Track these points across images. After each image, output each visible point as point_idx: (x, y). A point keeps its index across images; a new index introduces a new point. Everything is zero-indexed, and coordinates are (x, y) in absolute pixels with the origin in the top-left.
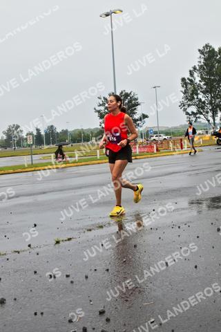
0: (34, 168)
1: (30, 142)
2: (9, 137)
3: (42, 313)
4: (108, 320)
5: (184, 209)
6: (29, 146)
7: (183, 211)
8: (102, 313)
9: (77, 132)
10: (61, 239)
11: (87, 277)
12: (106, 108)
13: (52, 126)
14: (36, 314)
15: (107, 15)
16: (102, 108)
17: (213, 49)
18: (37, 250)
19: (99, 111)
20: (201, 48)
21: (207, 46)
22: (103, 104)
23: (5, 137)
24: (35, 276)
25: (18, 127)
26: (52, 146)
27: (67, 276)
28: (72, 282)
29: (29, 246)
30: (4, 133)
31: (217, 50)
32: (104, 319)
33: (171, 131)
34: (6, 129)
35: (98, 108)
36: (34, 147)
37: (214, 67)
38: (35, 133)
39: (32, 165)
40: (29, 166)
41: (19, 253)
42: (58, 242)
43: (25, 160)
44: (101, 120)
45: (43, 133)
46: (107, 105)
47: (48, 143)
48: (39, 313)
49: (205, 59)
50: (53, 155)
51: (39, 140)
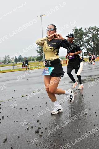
0: (14, 70)
1: (13, 61)
2: (6, 60)
3: (17, 122)
4: (40, 124)
5: (67, 85)
6: (13, 62)
7: (67, 86)
8: (38, 121)
9: (30, 58)
10: (24, 95)
11: (33, 109)
12: (40, 49)
13: (21, 56)
14: (15, 122)
15: (40, 16)
16: (38, 49)
17: (77, 29)
18: (15, 99)
19: (37, 50)
20: (73, 29)
21: (75, 28)
22: (39, 48)
23: (4, 60)
24: (15, 109)
25: (9, 56)
26: (21, 63)
27: (26, 108)
28: (28, 111)
29: (13, 98)
30: (4, 58)
31: (78, 29)
32: (39, 123)
33: (63, 57)
34: (4, 57)
35: (37, 49)
36: (14, 63)
37: (77, 35)
38: (15, 58)
39: (14, 69)
40: (13, 70)
41: (9, 100)
42: (23, 97)
43: (11, 68)
44: (38, 54)
45: (17, 58)
46: (40, 48)
47: (19, 62)
48: (16, 122)
49: (74, 32)
50: (21, 66)
51: (16, 60)
